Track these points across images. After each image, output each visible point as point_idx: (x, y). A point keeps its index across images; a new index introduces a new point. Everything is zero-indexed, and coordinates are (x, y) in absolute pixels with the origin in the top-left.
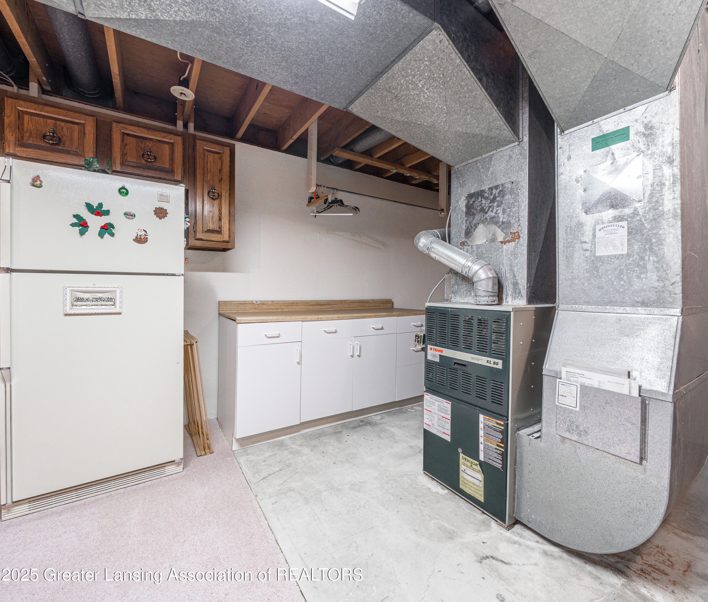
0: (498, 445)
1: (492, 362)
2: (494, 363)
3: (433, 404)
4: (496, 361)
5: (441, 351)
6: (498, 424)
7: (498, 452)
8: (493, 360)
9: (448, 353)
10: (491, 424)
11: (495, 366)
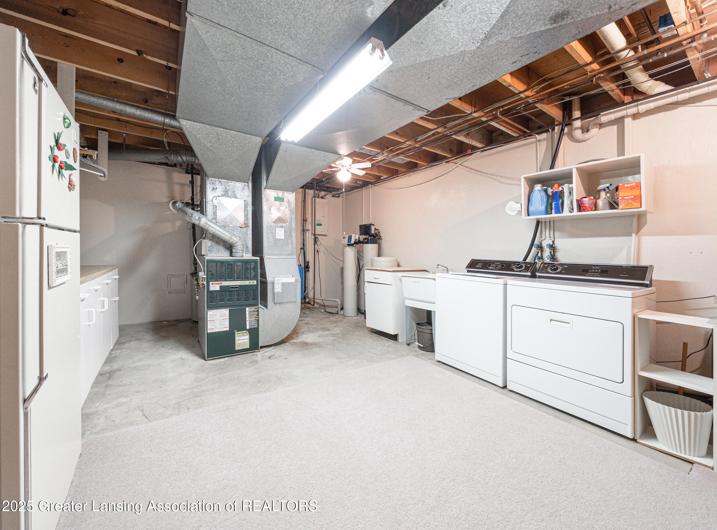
0: (256, 318)
1: (252, 282)
2: (253, 282)
3: (216, 315)
4: (253, 281)
5: (221, 283)
6: (255, 308)
7: (256, 320)
8: (252, 281)
9: (225, 283)
10: (252, 310)
11: (253, 284)
